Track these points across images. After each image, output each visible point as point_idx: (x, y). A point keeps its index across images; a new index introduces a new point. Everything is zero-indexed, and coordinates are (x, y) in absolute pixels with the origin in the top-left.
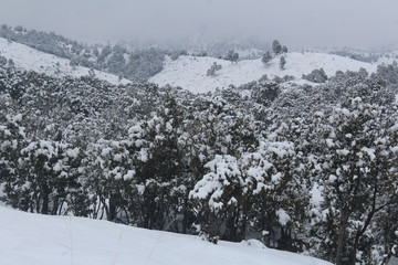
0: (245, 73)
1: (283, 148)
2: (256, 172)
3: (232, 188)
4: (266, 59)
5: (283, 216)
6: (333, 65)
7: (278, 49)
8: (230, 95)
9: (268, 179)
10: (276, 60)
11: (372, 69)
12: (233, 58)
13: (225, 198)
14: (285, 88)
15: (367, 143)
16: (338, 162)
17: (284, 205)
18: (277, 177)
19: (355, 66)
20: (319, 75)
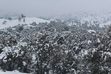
0: (14, 23)
1: (24, 44)
2: (17, 51)
3: (10, 56)
4: (20, 19)
5: (24, 63)
6: (38, 21)
7: (23, 16)
8: (10, 30)
9: (20, 53)
10: (22, 20)
11: (49, 22)
12: (10, 19)
13: (7, 59)
14: (25, 27)
15: (47, 42)
16: (39, 48)
17: (24, 60)
18: (22, 52)
19: (44, 21)
20: (34, 24)
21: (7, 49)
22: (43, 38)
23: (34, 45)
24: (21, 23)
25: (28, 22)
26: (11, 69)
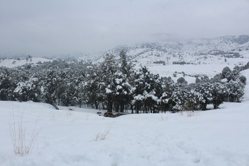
21: (22, 84)
22: (51, 73)
23: (44, 79)
24: (29, 62)
25: (34, 61)
26: (25, 100)
